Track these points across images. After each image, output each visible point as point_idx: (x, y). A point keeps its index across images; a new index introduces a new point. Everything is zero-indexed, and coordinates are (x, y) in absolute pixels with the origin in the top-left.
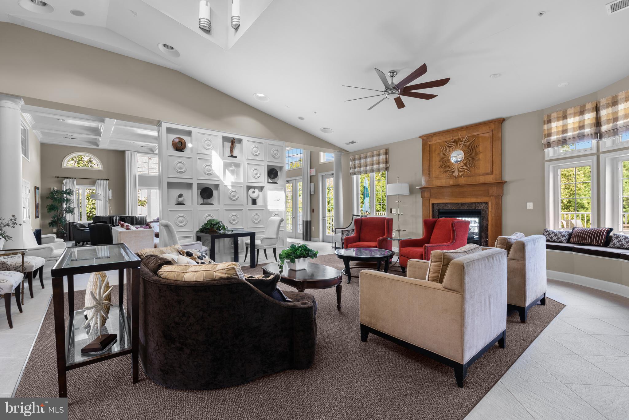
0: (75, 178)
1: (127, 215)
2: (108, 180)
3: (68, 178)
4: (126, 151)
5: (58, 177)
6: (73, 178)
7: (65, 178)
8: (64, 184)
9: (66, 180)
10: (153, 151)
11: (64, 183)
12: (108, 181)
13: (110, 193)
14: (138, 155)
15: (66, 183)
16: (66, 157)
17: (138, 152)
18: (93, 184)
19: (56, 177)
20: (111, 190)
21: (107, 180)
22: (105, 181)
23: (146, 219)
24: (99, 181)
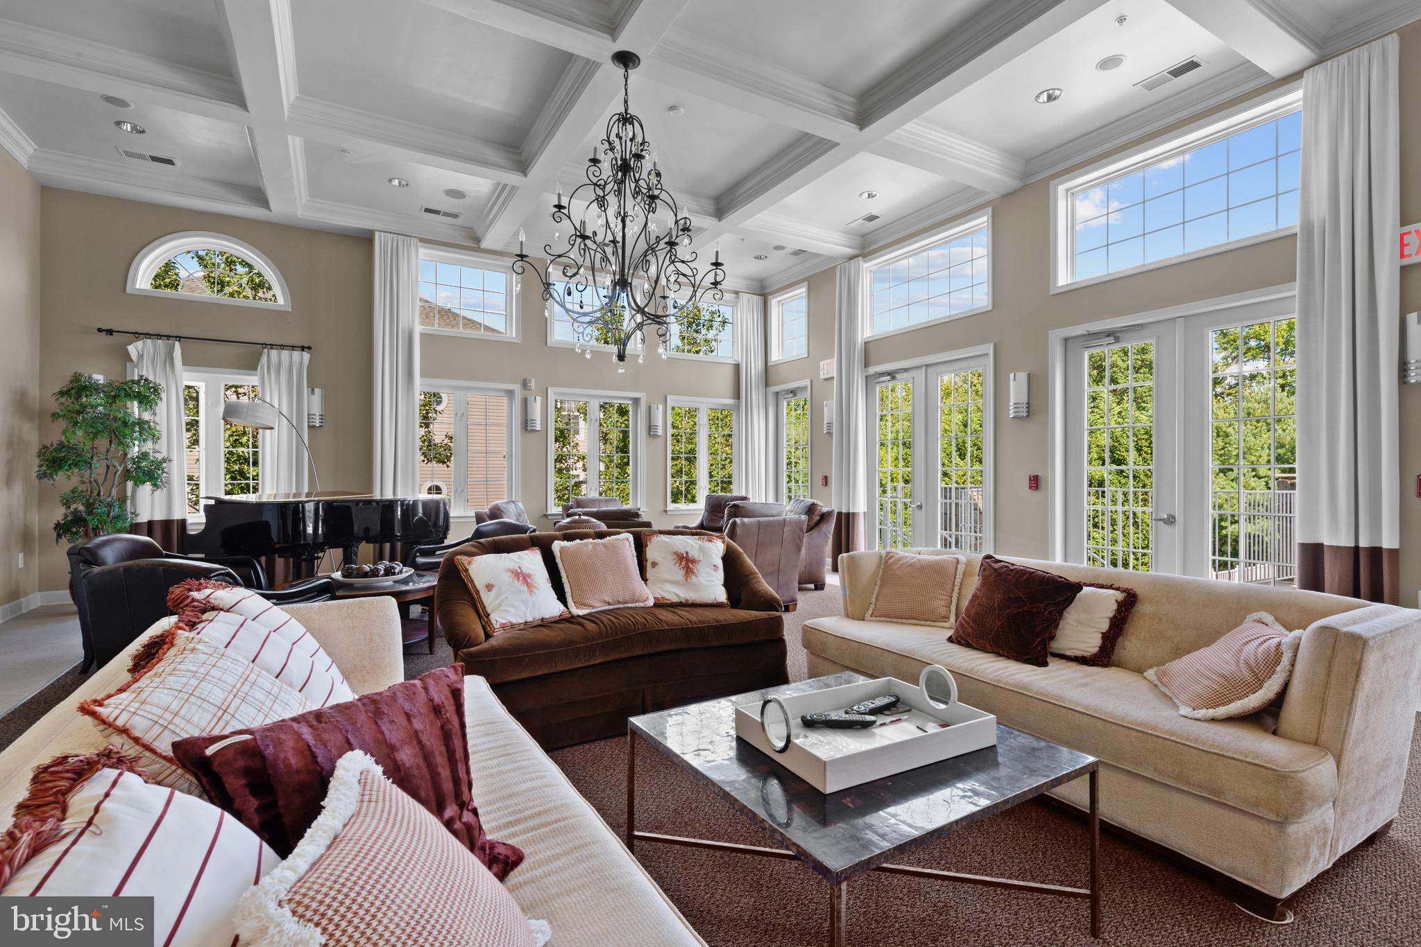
0: (179, 338)
1: (377, 496)
2: (309, 348)
3: (148, 335)
4: (377, 235)
5: (110, 332)
6: (168, 337)
7: (138, 335)
8: (131, 360)
9: (139, 344)
10: (478, 240)
11: (134, 356)
12: (306, 356)
13: (315, 403)
14: (424, 252)
15: (141, 357)
16: (144, 248)
17: (422, 240)
18: (251, 365)
19: (100, 330)
20: (317, 391)
21: (303, 348)
22: (296, 354)
23: (445, 509)
24: (274, 353)
